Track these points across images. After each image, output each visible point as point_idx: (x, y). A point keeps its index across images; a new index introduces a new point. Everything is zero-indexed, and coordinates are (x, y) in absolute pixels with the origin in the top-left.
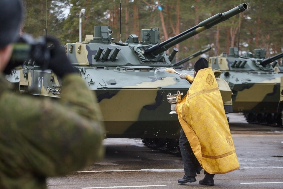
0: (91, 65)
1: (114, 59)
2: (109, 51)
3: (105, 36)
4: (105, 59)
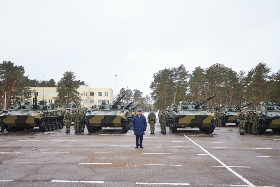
0: (181, 110)
1: (187, 108)
2: (185, 106)
3: (185, 103)
4: (185, 108)
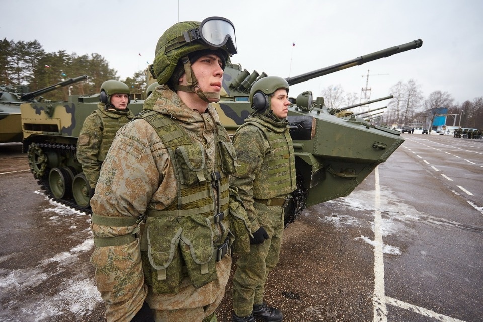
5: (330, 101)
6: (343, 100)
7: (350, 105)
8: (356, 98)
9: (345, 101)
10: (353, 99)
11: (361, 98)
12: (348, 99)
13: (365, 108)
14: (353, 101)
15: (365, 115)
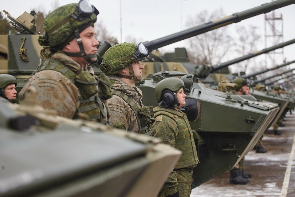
5: (205, 43)
6: (231, 43)
7: (247, 52)
8: (257, 38)
9: (235, 44)
10: (251, 39)
11: (266, 36)
12: (242, 39)
13: (278, 58)
14: (252, 44)
15: (278, 71)
